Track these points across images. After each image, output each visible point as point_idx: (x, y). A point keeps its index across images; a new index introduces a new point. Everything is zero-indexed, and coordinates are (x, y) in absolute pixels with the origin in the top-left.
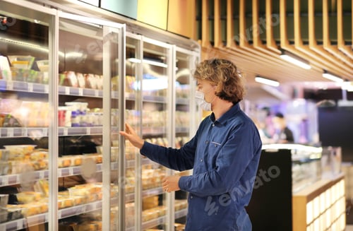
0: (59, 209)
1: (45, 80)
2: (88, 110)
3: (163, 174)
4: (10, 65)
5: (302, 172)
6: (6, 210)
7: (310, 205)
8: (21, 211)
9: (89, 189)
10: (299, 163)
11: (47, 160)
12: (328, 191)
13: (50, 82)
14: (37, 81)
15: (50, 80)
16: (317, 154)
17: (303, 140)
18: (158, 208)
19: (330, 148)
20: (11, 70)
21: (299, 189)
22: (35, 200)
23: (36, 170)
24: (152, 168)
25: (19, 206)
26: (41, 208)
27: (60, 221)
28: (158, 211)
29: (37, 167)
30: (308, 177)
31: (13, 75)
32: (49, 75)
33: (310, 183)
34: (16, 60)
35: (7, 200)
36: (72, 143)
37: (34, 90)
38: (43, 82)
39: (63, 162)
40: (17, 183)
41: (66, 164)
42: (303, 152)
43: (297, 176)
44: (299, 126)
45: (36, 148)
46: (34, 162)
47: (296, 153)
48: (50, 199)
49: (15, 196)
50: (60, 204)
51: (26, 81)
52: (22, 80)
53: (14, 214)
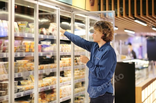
0: (39, 87)
1: (32, 32)
2: (51, 44)
3: (84, 73)
4: (18, 26)
5: (140, 74)
6: (17, 88)
7: (143, 92)
8: (22, 88)
9: (52, 79)
10: (138, 69)
11: (33, 67)
12: (151, 84)
13: (35, 33)
14: (29, 32)
15: (35, 32)
16: (146, 64)
17: (140, 57)
18: (82, 87)
19: (152, 61)
20: (19, 28)
21: (139, 83)
22: (28, 84)
23: (29, 71)
24: (79, 70)
25: (22, 86)
26: (31, 87)
27: (40, 93)
28: (81, 89)
29: (29, 70)
30: (143, 77)
31: (19, 30)
32: (34, 29)
33: (143, 80)
34: (20, 23)
35: (17, 84)
36: (44, 59)
37: (28, 36)
38: (31, 33)
39: (40, 67)
40: (21, 76)
41: (42, 68)
42: (140, 63)
43: (138, 76)
44: (139, 50)
45: (29, 61)
46: (28, 67)
47: (137, 64)
48: (35, 83)
49: (20, 82)
50: (39, 85)
51: (24, 32)
52: (23, 32)
53: (20, 90)
